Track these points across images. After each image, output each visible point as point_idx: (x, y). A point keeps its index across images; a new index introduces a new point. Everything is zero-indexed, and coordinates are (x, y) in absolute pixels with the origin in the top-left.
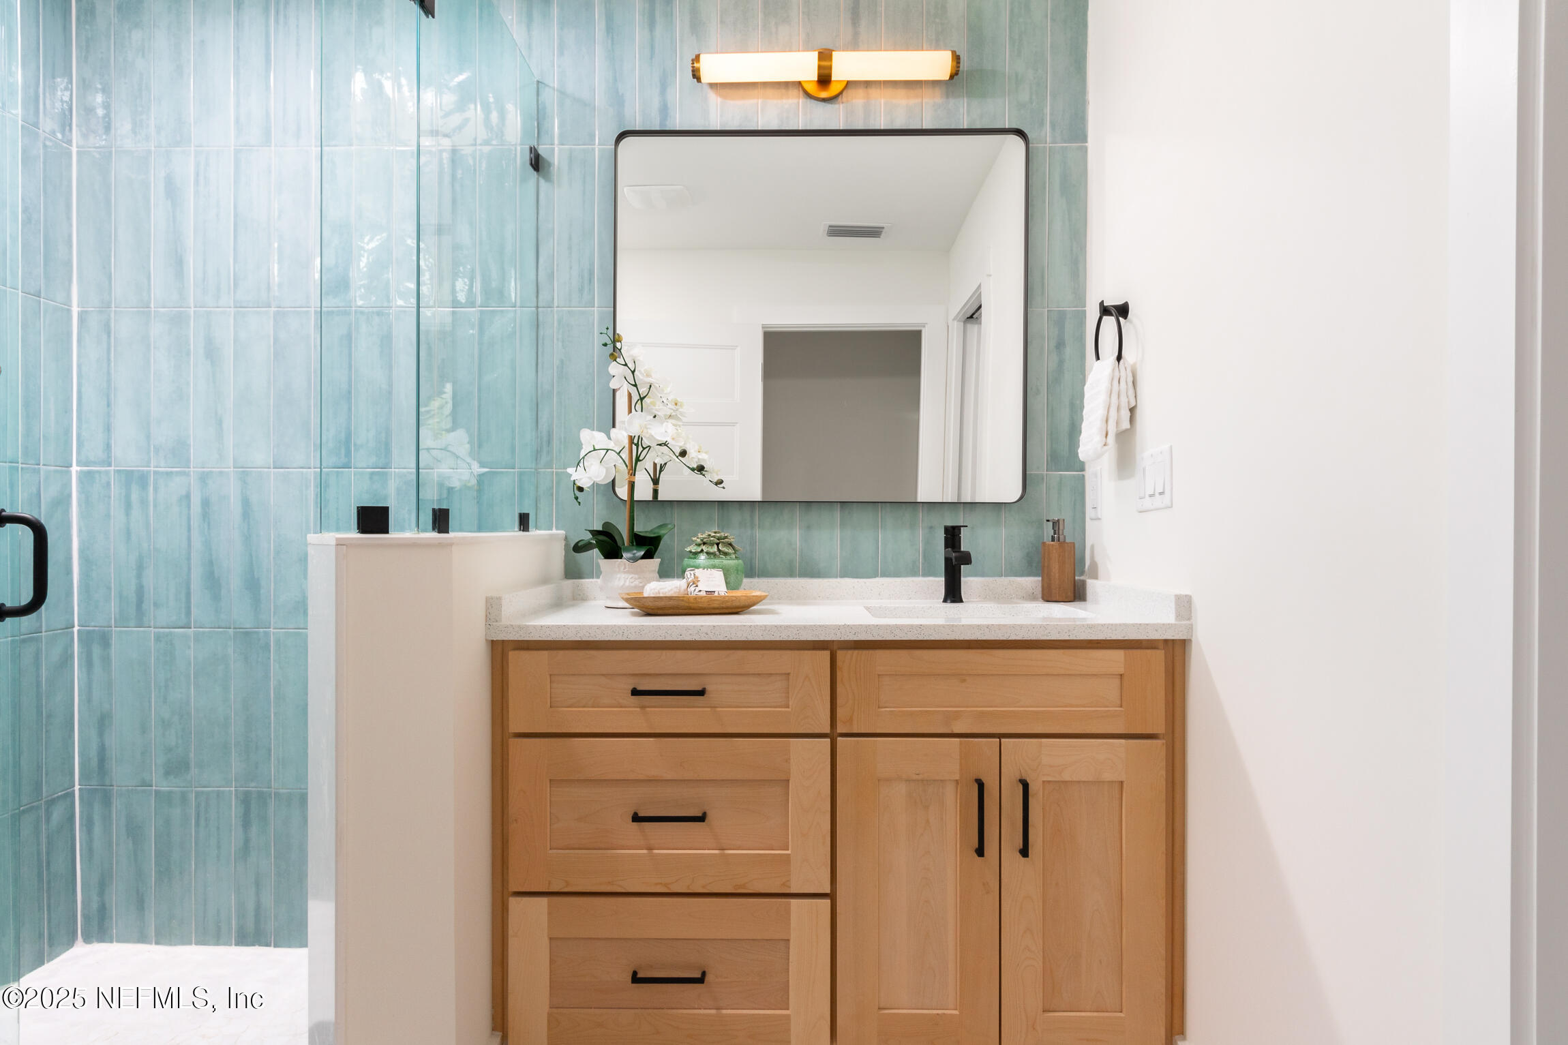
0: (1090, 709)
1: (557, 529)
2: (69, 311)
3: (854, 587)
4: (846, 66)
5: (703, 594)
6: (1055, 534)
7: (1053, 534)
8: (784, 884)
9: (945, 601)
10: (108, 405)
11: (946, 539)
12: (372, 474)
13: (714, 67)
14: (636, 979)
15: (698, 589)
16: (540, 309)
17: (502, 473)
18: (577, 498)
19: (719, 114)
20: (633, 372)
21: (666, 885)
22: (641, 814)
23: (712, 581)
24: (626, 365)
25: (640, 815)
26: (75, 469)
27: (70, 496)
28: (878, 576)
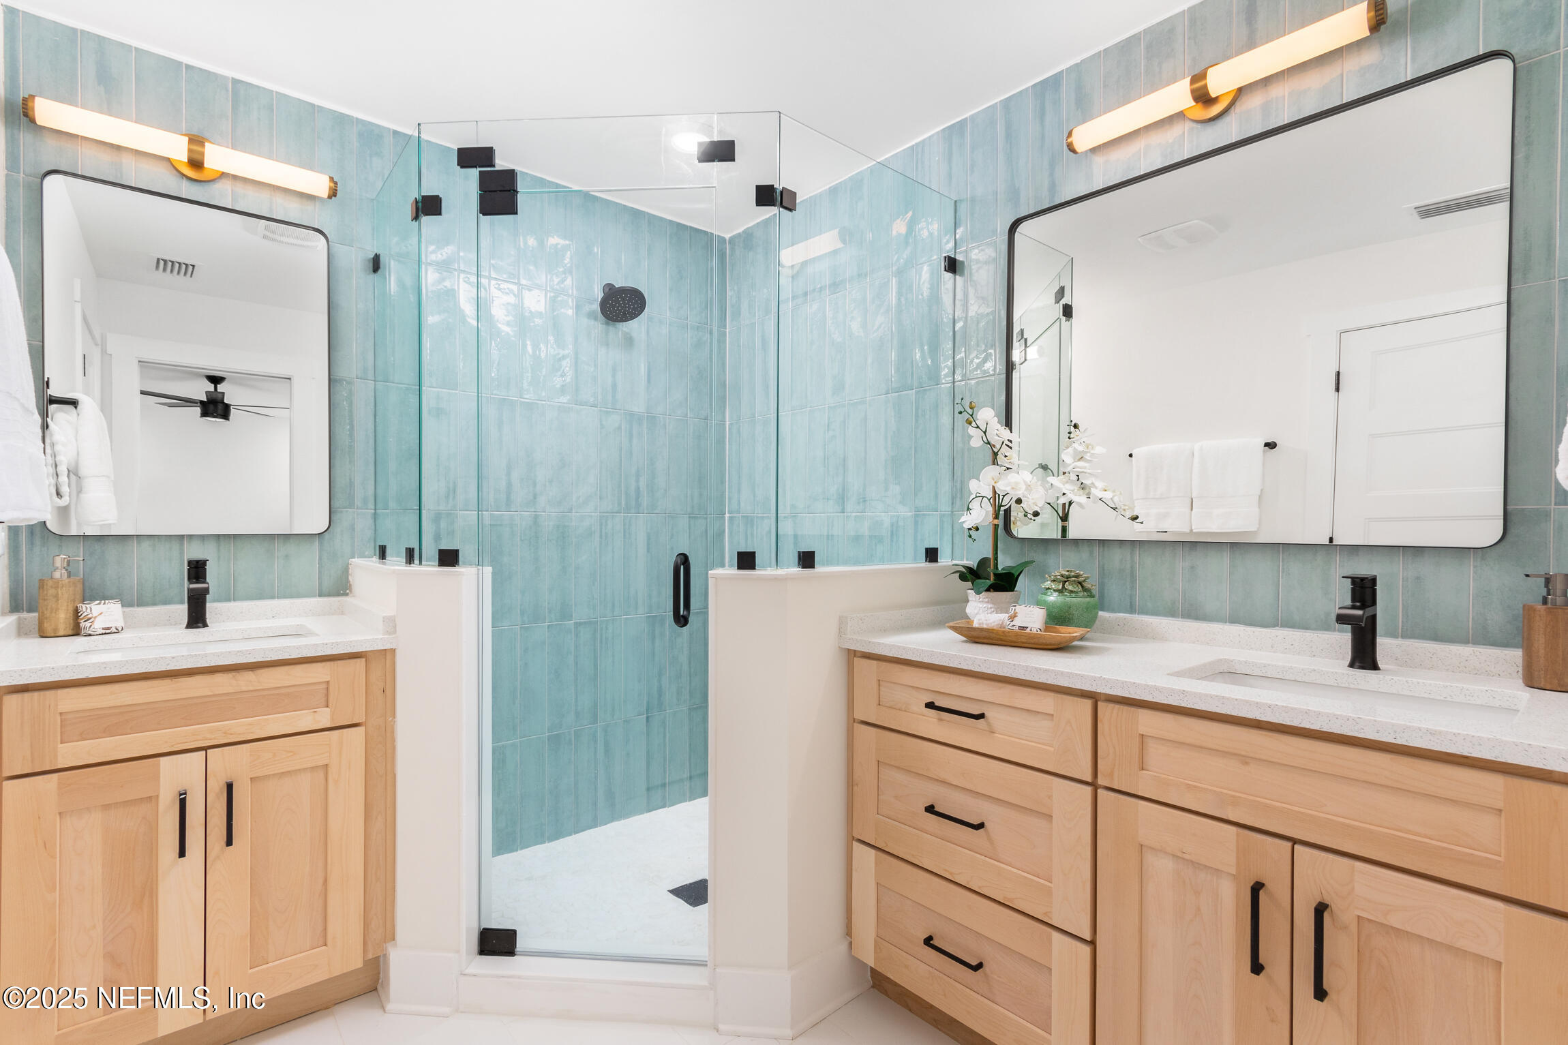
0: (1439, 844)
1: (967, 560)
2: (724, 424)
3: (1239, 635)
4: (1220, 81)
5: (1016, 628)
6: (1549, 594)
7: (1545, 594)
8: (1045, 914)
9: (1351, 665)
10: (739, 477)
11: (1353, 590)
12: (856, 516)
13: (1086, 136)
14: (928, 941)
15: (1012, 624)
16: (956, 384)
17: (929, 515)
18: (970, 536)
19: (1103, 172)
20: (985, 433)
21: (951, 874)
22: (937, 809)
23: (1030, 617)
24: (978, 427)
25: (935, 809)
26: (727, 515)
27: (724, 531)
28: (1277, 626)
